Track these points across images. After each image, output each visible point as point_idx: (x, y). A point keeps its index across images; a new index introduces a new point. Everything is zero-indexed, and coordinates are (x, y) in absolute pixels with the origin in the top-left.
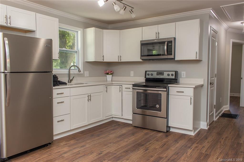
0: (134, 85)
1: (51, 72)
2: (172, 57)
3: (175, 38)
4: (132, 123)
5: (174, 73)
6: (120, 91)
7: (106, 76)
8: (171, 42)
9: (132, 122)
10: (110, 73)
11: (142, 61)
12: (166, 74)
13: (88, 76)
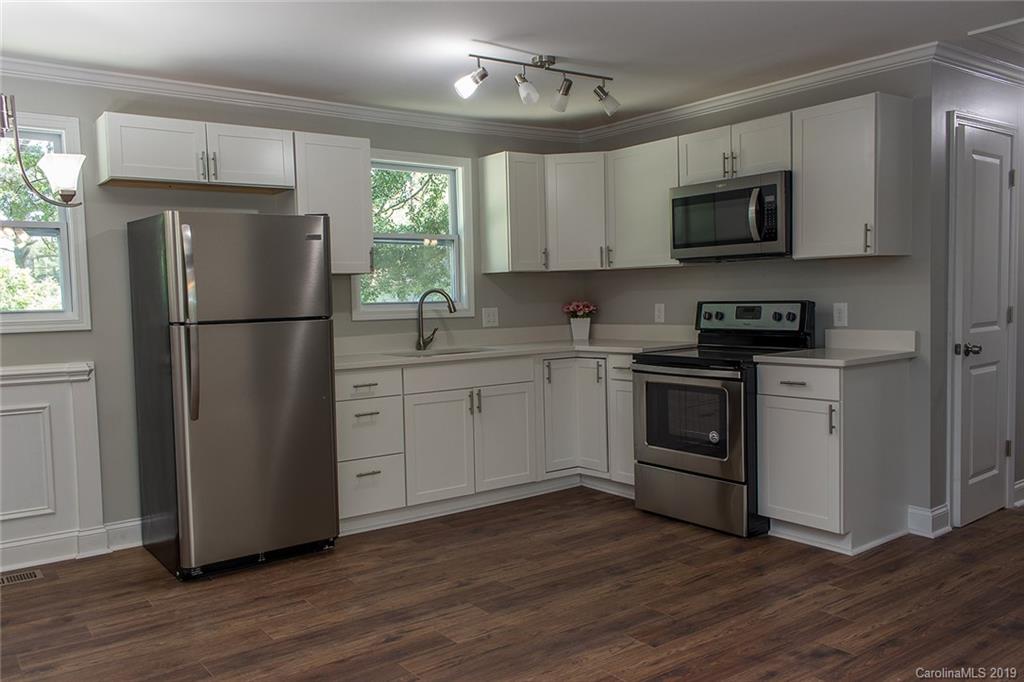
0: (639, 358)
1: (327, 318)
2: (778, 246)
3: (791, 173)
4: (633, 498)
5: (796, 309)
6: (599, 378)
7: (570, 323)
8: (772, 189)
9: (634, 494)
10: (581, 313)
11: (682, 265)
12: (768, 311)
13: (497, 324)
